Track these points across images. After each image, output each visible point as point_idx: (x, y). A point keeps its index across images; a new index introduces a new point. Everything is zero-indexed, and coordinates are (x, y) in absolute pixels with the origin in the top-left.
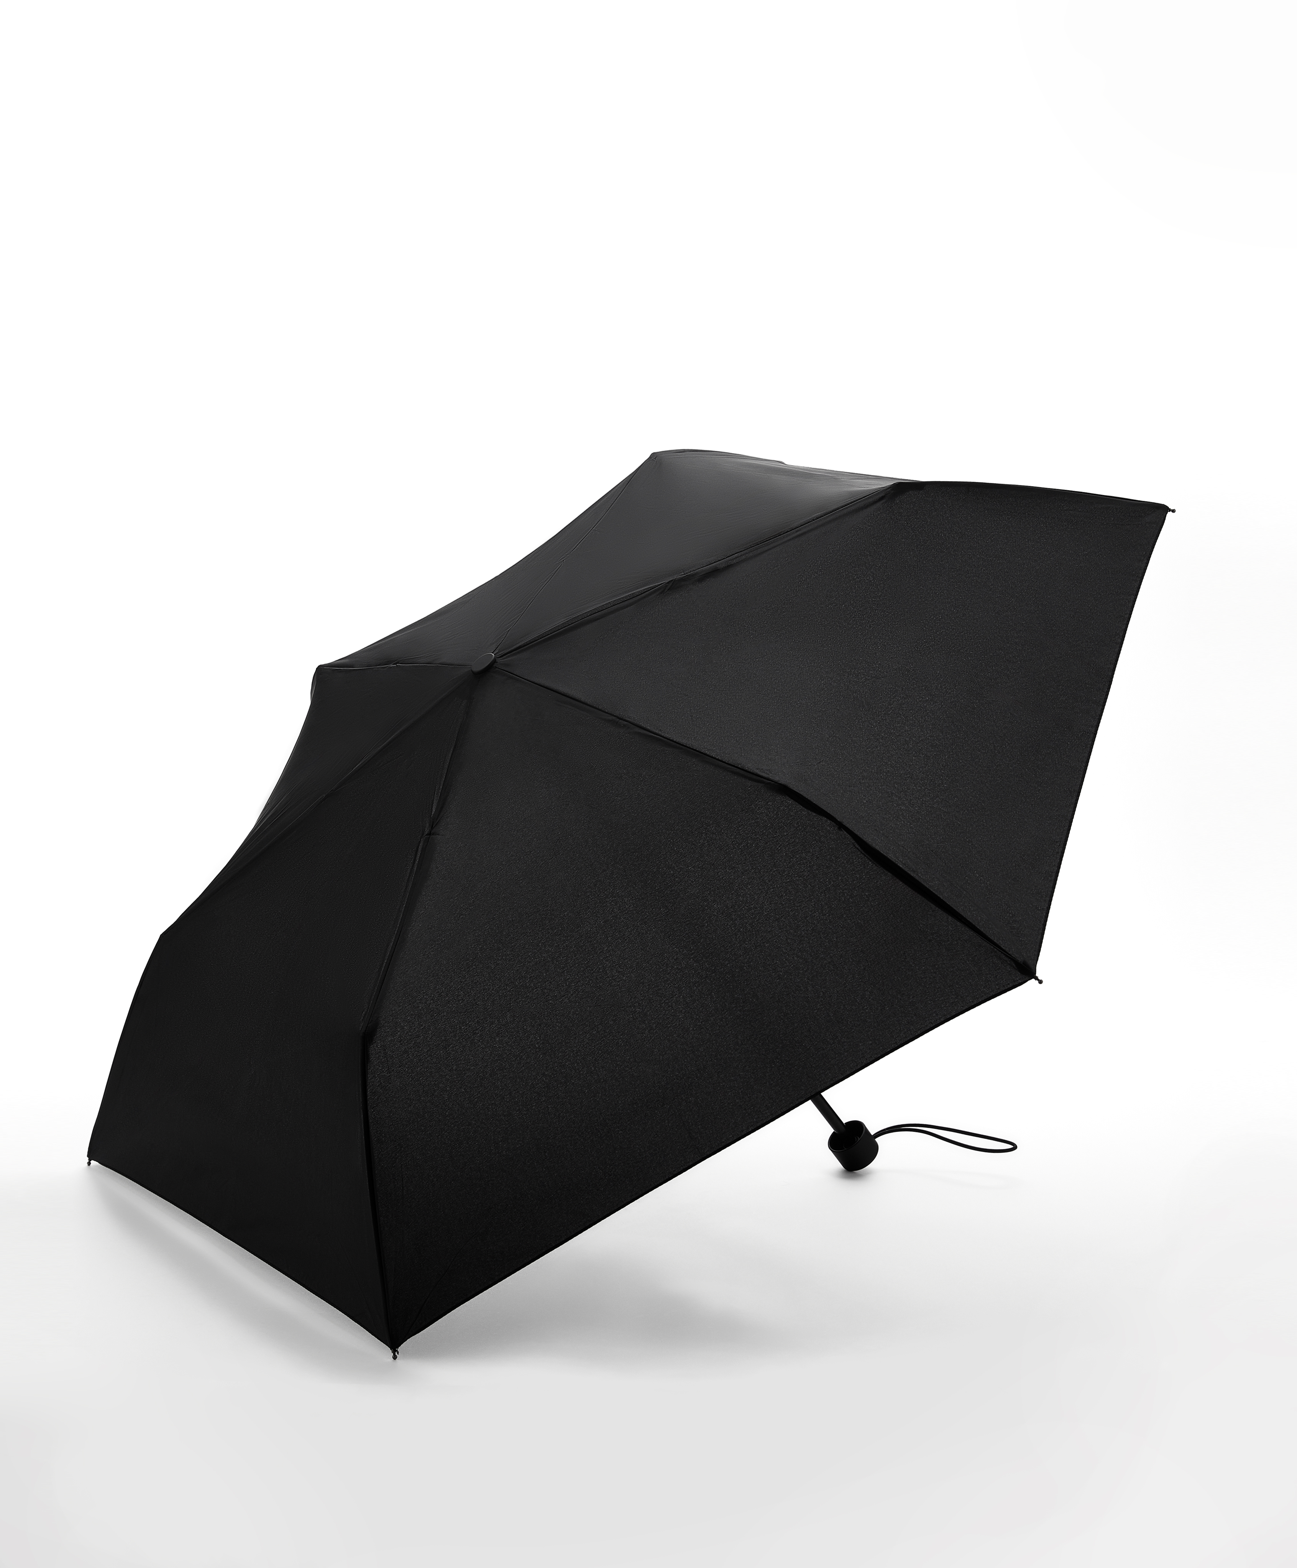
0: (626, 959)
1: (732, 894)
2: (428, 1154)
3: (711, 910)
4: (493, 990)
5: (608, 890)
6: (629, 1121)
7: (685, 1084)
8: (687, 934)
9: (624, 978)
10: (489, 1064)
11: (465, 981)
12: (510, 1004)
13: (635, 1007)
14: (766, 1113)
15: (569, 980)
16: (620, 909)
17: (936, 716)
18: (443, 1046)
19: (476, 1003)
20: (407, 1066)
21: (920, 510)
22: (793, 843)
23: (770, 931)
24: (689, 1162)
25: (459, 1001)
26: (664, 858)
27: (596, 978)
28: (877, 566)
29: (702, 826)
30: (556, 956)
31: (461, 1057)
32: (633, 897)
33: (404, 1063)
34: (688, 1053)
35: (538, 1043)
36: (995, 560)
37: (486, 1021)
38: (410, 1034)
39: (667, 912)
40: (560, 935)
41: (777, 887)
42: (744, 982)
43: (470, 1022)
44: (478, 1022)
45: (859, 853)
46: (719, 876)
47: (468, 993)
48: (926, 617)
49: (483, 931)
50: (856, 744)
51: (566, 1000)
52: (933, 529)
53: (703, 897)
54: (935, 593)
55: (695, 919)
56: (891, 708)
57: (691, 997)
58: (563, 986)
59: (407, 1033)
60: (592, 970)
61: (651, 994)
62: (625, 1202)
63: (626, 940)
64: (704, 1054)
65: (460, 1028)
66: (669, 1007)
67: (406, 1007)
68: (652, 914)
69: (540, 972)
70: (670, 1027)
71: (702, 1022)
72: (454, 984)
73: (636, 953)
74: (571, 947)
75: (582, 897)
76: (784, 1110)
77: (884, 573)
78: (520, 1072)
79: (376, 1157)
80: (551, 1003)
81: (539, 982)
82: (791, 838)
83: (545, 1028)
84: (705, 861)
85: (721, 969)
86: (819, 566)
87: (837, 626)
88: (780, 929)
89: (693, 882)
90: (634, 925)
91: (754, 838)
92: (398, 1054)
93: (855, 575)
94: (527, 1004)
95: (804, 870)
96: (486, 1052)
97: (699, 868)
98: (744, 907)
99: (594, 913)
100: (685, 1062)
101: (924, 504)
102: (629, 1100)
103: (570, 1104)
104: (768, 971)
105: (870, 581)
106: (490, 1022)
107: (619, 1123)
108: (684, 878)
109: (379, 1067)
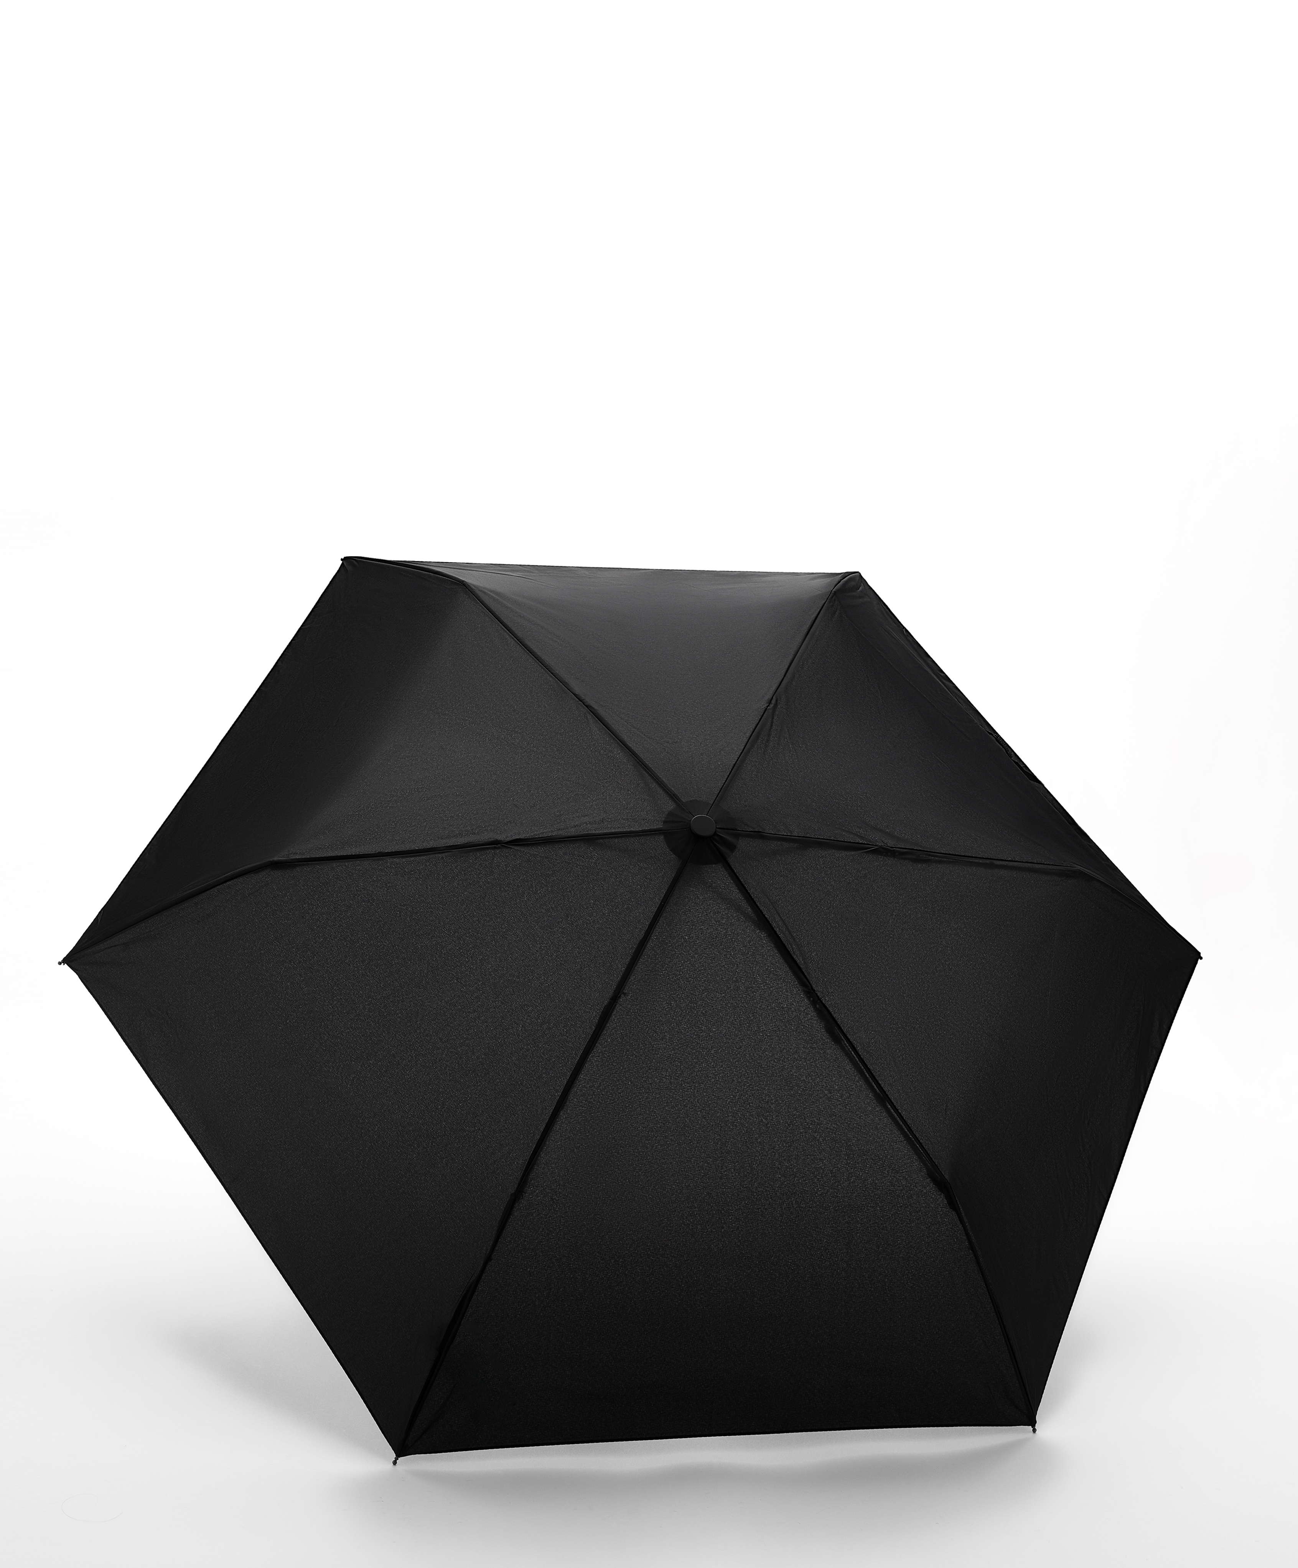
0: (365, 1084)
1: (426, 1168)
2: (197, 948)
3: (411, 1152)
4: (328, 967)
5: (422, 1050)
6: (243, 1118)
7: (276, 1161)
8: (390, 1135)
9: (349, 1086)
10: (269, 982)
11: (332, 939)
12: (318, 987)
13: (328, 1102)
14: (266, 1238)
15: (342, 1036)
16: (405, 1066)
17: (662, 1300)
18: (277, 936)
19: (315, 955)
20: (257, 909)
21: (922, 1213)
22: (471, 1216)
23: (400, 1210)
24: (223, 1178)
25: (315, 939)
26: (451, 1096)
27: (347, 1060)
28: (837, 1194)
29: (481, 1126)
30: (361, 1018)
31: (271, 955)
32: (416, 1075)
33: (258, 906)
34: (301, 1159)
35: (290, 1021)
36: (888, 1296)
37: (302, 969)
38: (282, 904)
39: (406, 1111)
40: (380, 1015)
41: (436, 1209)
42: (359, 1196)
43: (299, 954)
44: (300, 962)
45: (468, 1281)
46: (439, 1153)
47: (322, 946)
48: (788, 1256)
49: (382, 940)
50: (600, 1240)
51: (326, 1038)
52: (903, 1231)
53: (421, 1142)
54: (822, 1255)
55: (402, 1140)
56: (657, 1258)
57: (342, 1151)
58: (337, 1032)
59: (282, 901)
60: (352, 1055)
61: (339, 1114)
62: (189, 1130)
63: (380, 1079)
64: (302, 1173)
65: (293, 948)
66: (332, 1133)
67: (303, 892)
68: (404, 1098)
69: (346, 1006)
70: (317, 1138)
71: (324, 1166)
72: (329, 929)
73: (370, 1092)
74: (369, 1029)
75: (416, 1026)
76: (271, 1254)
77: (831, 1203)
78: (266, 1012)
79: (184, 905)
80: (322, 1024)
81: (338, 1008)
82: (474, 1214)
83: (302, 1024)
84: (451, 1137)
85: (367, 1173)
86: (829, 1137)
87: (752, 1178)
88: (403, 1220)
89: (432, 1129)
90: (393, 1083)
91: (472, 1179)
92: (264, 898)
93: (822, 1176)
94: (319, 1002)
95: (450, 1232)
96: (278, 977)
97: (445, 1132)
98: (416, 1182)
99: (401, 1043)
100: (294, 1158)
101: (931, 1215)
102: (259, 1115)
103: (251, 1064)
104: (370, 1217)
105: (816, 1193)
106: (302, 972)
107: (240, 1110)
108: (435, 1120)
109: (251, 885)
